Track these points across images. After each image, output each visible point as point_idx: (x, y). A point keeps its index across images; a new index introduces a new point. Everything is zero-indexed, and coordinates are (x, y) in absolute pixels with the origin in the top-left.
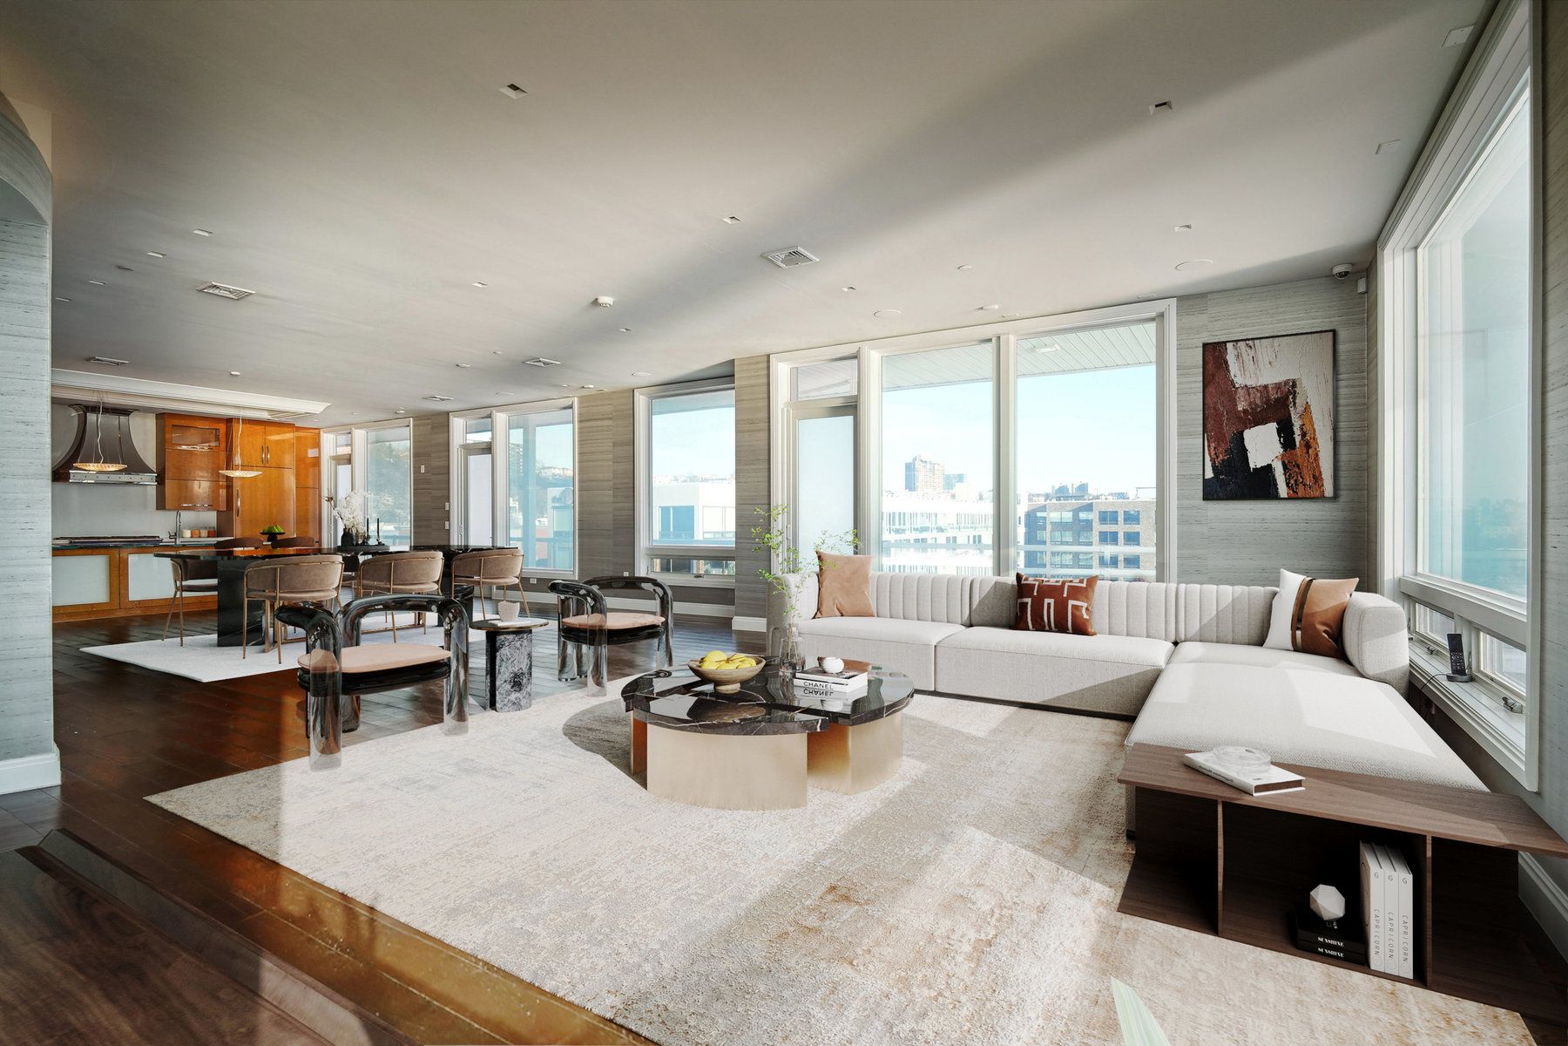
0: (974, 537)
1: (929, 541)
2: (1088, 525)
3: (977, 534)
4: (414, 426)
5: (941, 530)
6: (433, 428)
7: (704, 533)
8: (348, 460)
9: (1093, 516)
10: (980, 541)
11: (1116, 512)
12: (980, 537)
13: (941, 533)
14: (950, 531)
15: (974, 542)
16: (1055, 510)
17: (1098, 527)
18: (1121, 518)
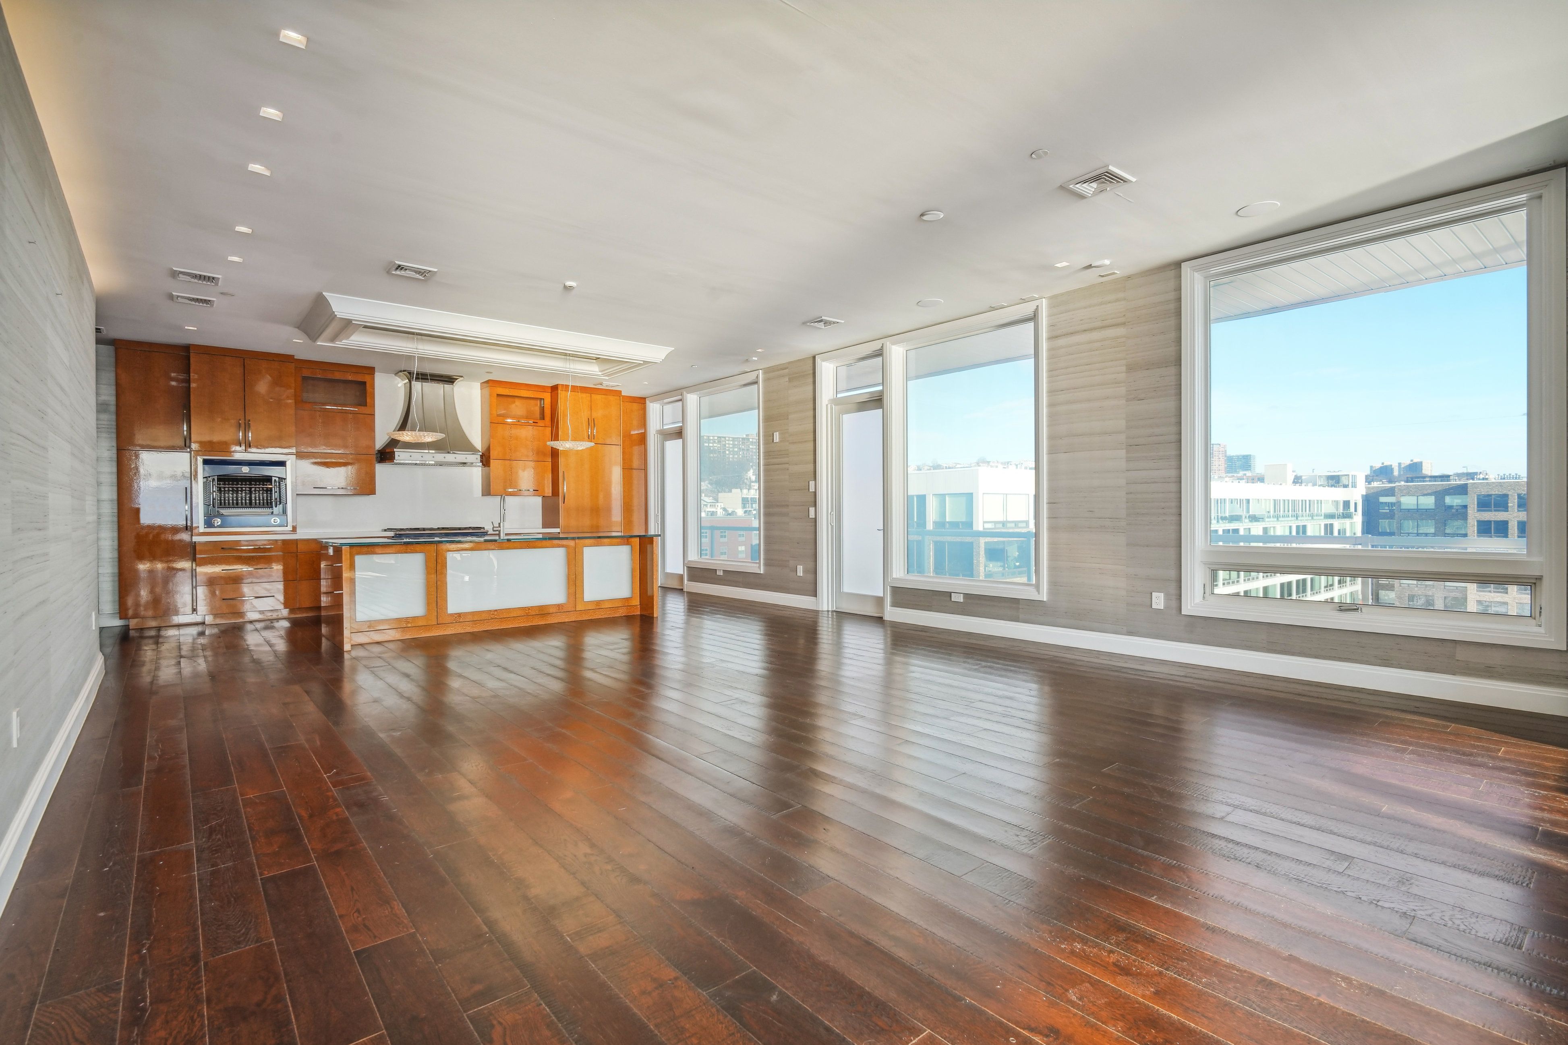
0: (1298, 527)
1: (1242, 532)
2: (1462, 512)
3: (1301, 524)
4: (765, 380)
5: (1254, 519)
6: (790, 380)
7: (984, 522)
8: (679, 434)
9: (1471, 500)
10: (1304, 532)
11: (1506, 496)
12: (1304, 527)
13: (1255, 523)
14: (1267, 520)
15: (1298, 533)
16: (1409, 494)
17: (1474, 516)
18: (1513, 503)
